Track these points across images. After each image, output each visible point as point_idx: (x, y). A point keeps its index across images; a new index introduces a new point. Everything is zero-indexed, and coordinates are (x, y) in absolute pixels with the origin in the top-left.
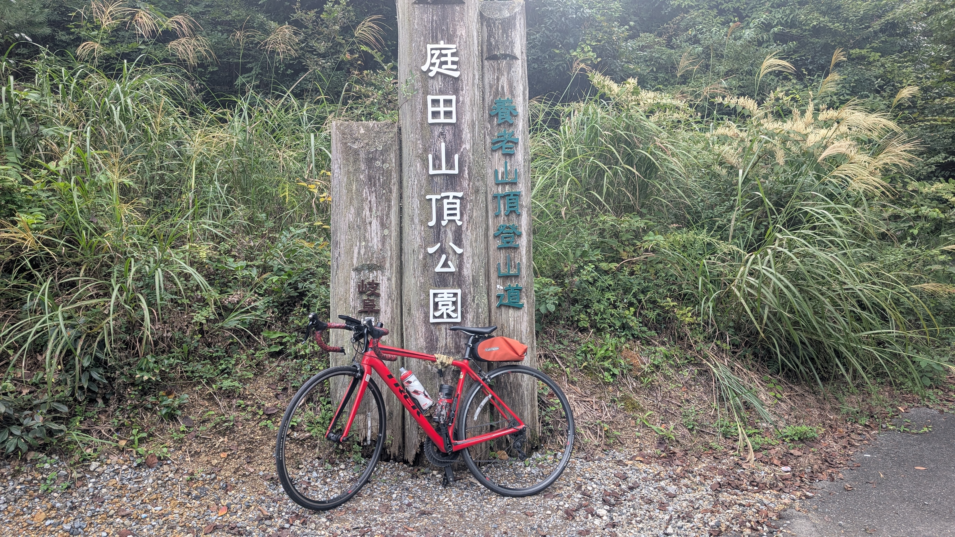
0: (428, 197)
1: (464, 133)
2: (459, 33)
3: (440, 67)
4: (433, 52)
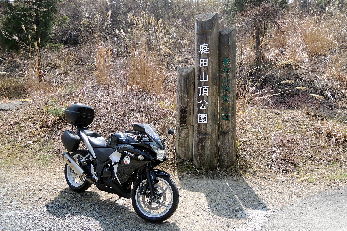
0: (199, 87)
1: (210, 69)
2: (209, 41)
4: (202, 47)
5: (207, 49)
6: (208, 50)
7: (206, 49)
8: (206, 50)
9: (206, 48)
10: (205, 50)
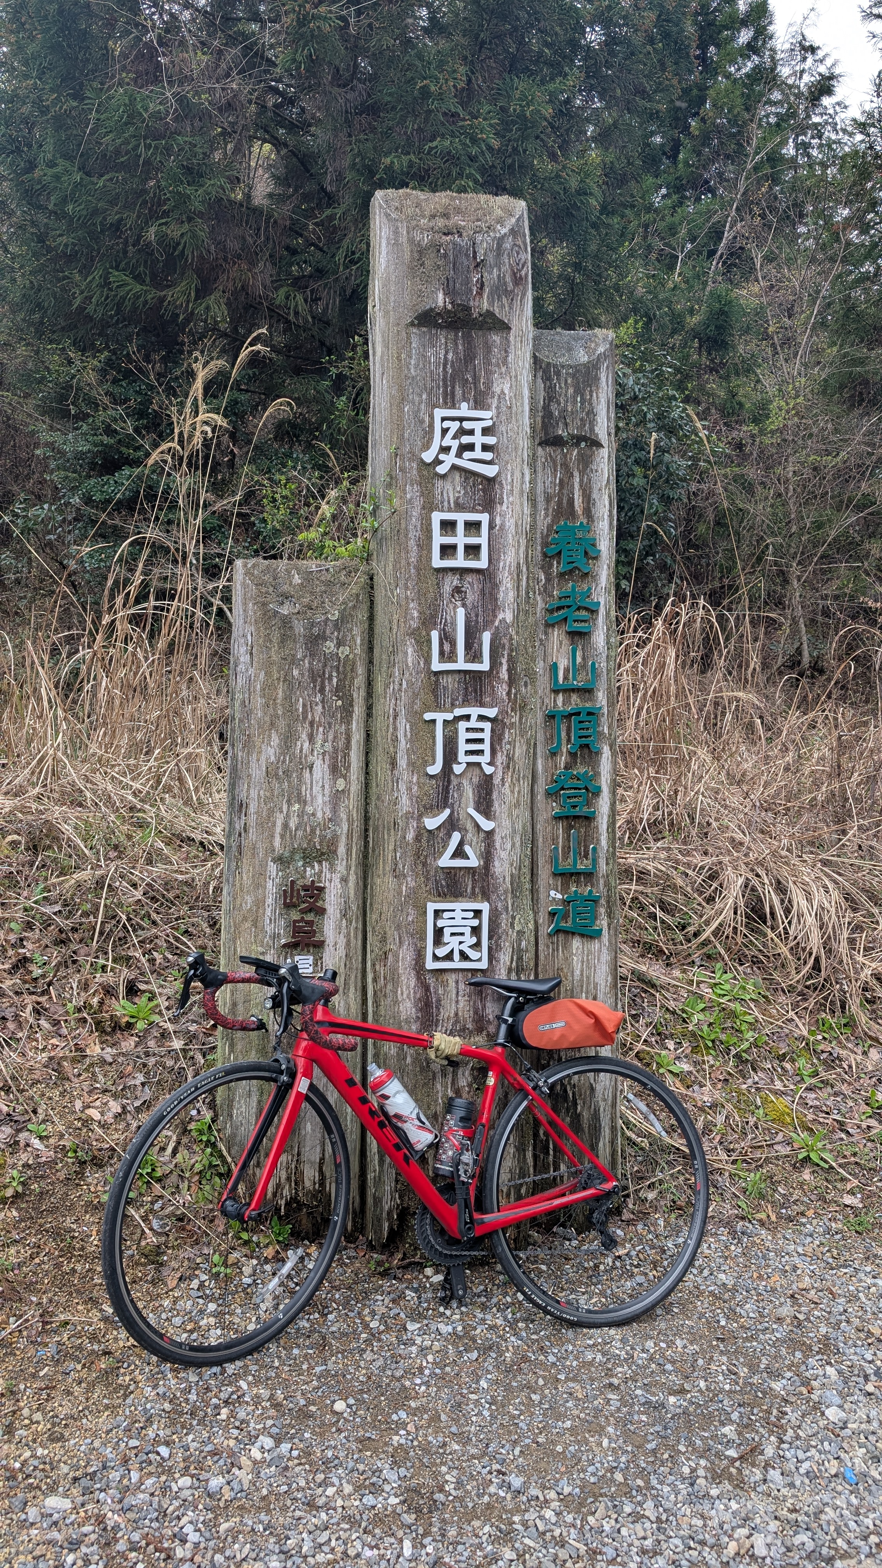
0: (428, 716)
1: (502, 589)
2: (497, 389)
3: (459, 455)
4: (446, 424)
5: (485, 448)
6: (488, 456)
7: (478, 447)
8: (478, 454)
9: (478, 439)
10: (471, 447)
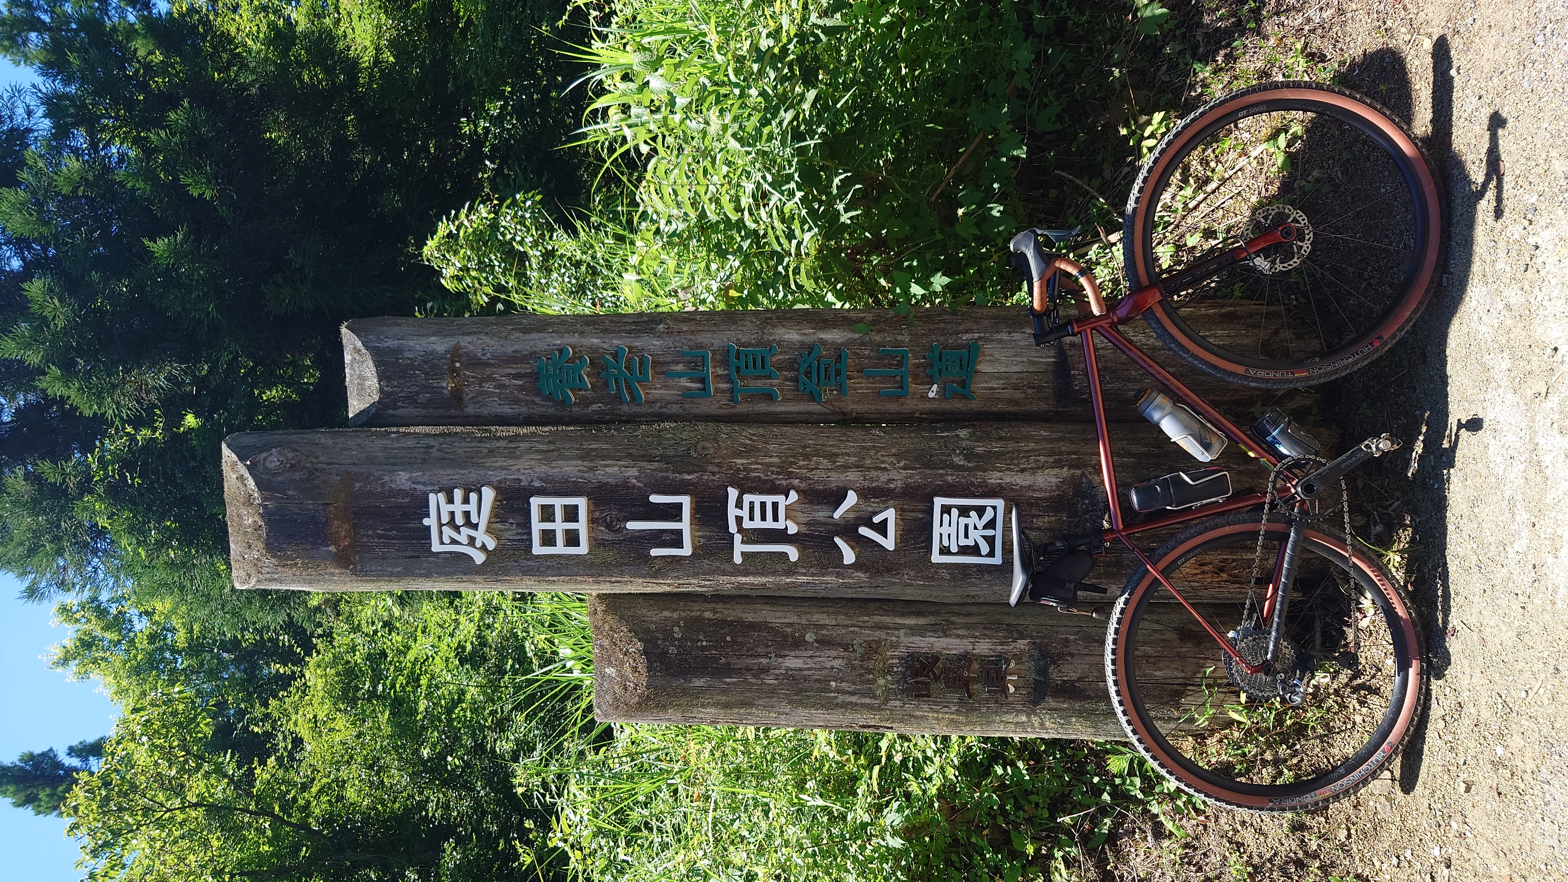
0: (738, 559)
1: (605, 480)
2: (407, 486)
4: (446, 540)
5: (466, 501)
6: (473, 496)
7: (466, 508)
8: (472, 507)
9: (458, 508)
10: (467, 514)
